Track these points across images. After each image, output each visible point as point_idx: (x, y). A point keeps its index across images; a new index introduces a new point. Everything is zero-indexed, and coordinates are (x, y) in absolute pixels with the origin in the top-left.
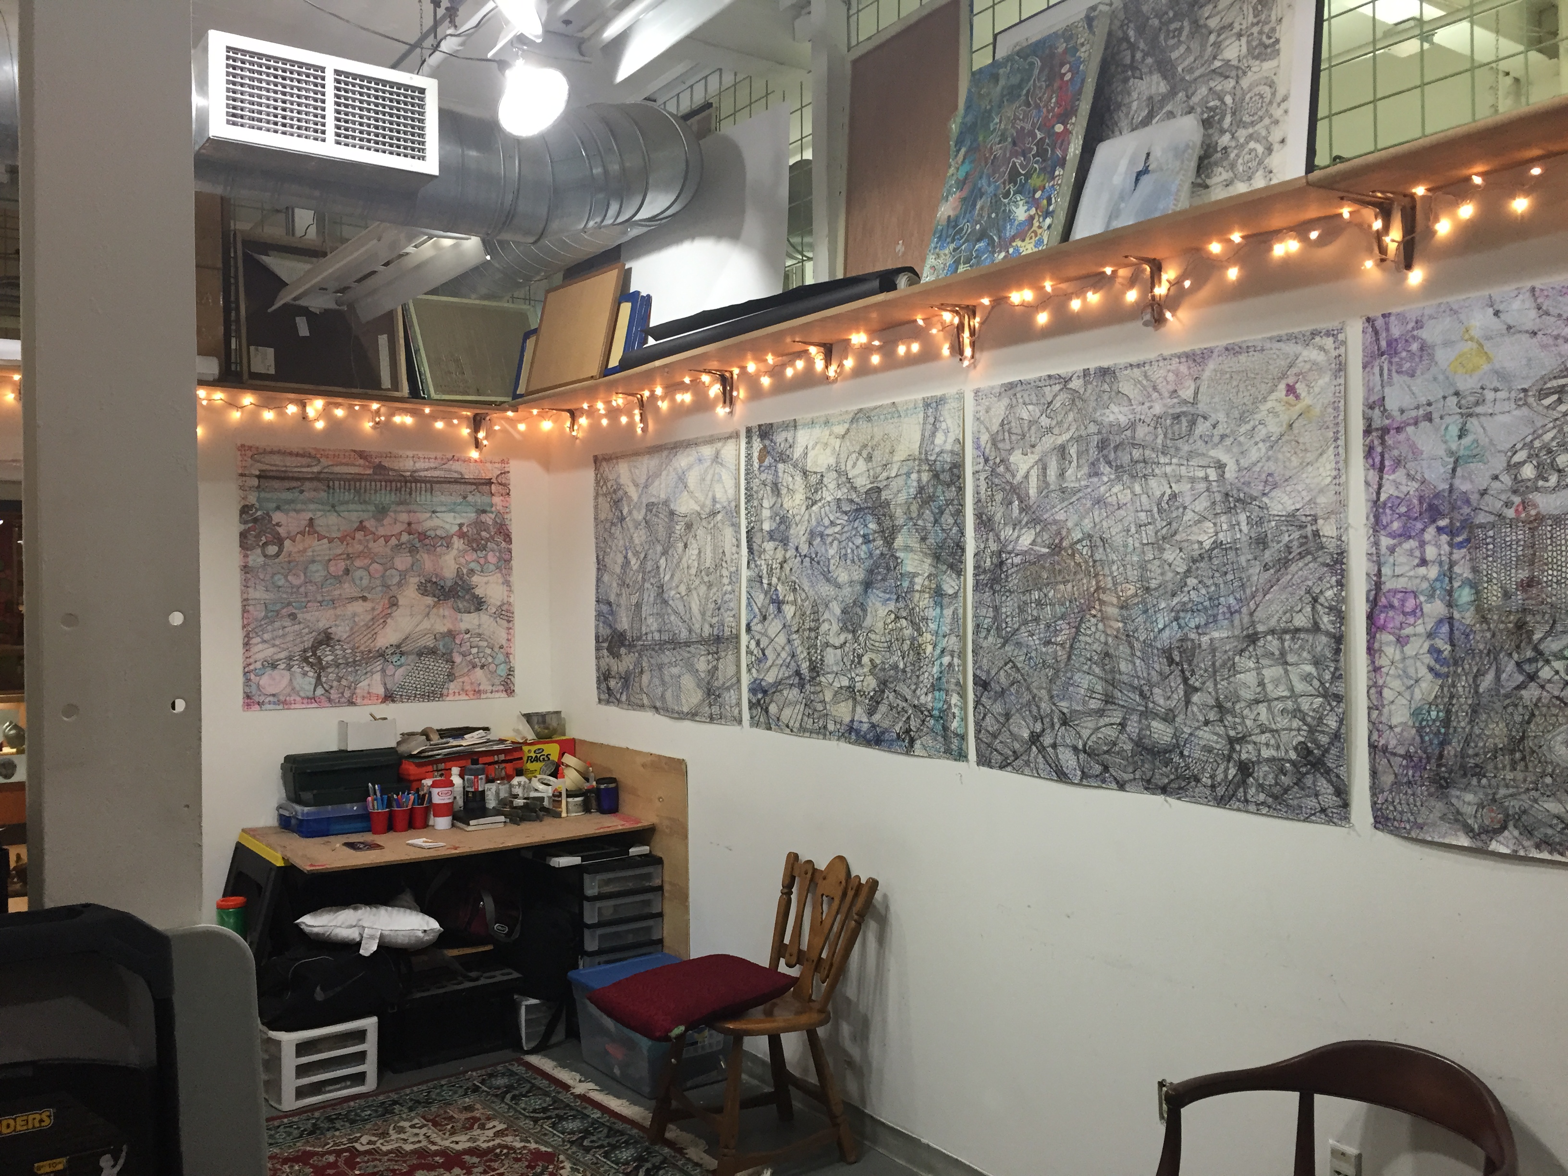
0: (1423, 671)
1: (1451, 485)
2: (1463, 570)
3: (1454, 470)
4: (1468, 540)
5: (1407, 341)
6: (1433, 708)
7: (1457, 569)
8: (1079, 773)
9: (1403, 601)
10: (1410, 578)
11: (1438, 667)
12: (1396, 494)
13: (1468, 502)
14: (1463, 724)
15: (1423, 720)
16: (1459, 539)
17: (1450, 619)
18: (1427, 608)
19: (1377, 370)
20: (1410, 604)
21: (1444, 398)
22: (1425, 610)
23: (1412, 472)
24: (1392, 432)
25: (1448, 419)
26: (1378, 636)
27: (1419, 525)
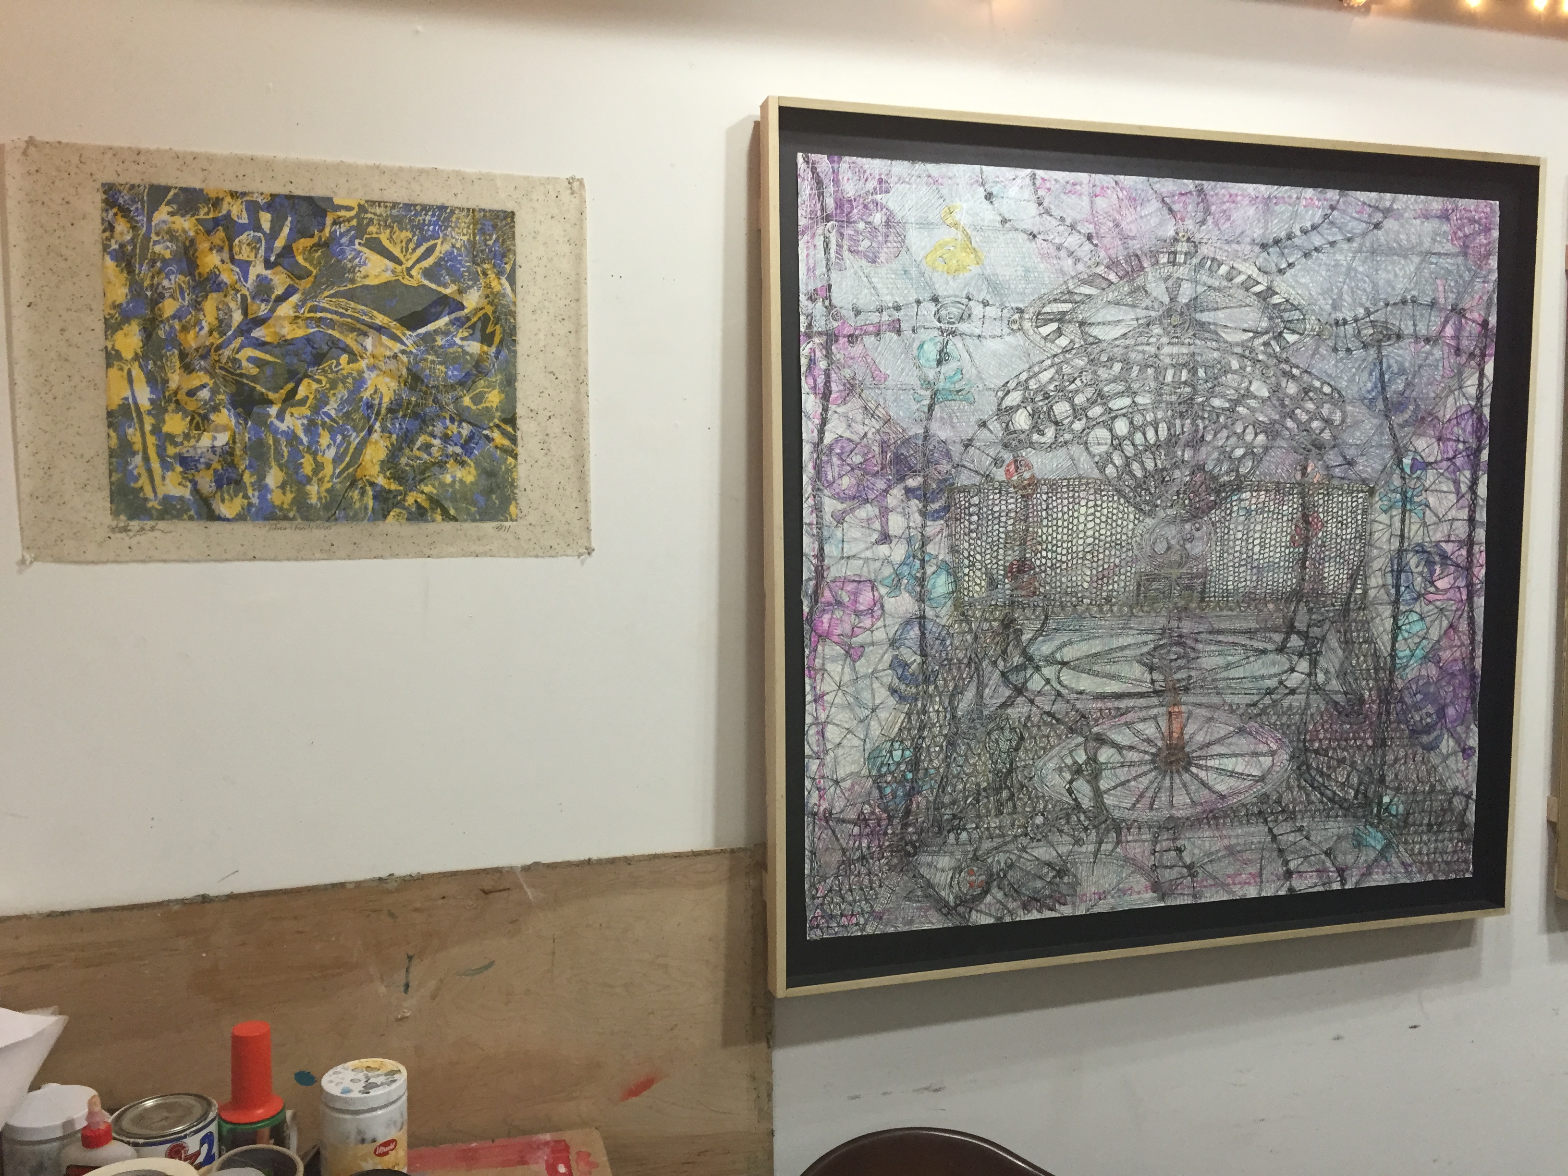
0: (882, 694)
1: (927, 431)
2: (938, 549)
3: (931, 408)
4: (947, 508)
5: (865, 207)
6: (896, 745)
7: (930, 549)
9: (856, 594)
10: (866, 560)
11: (903, 687)
12: (847, 434)
13: (948, 455)
14: (936, 763)
15: (882, 764)
16: (936, 506)
17: (922, 618)
18: (890, 603)
19: (819, 241)
20: (866, 598)
21: (918, 302)
22: (886, 607)
23: (872, 405)
24: (842, 340)
25: (923, 335)
26: (820, 648)
27: (881, 484)
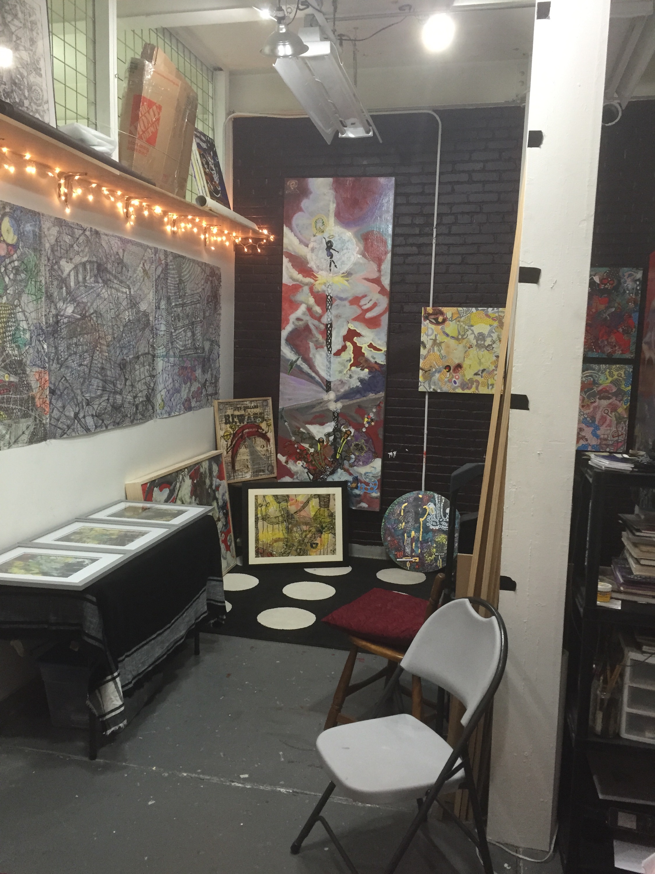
8: (94, 427)
